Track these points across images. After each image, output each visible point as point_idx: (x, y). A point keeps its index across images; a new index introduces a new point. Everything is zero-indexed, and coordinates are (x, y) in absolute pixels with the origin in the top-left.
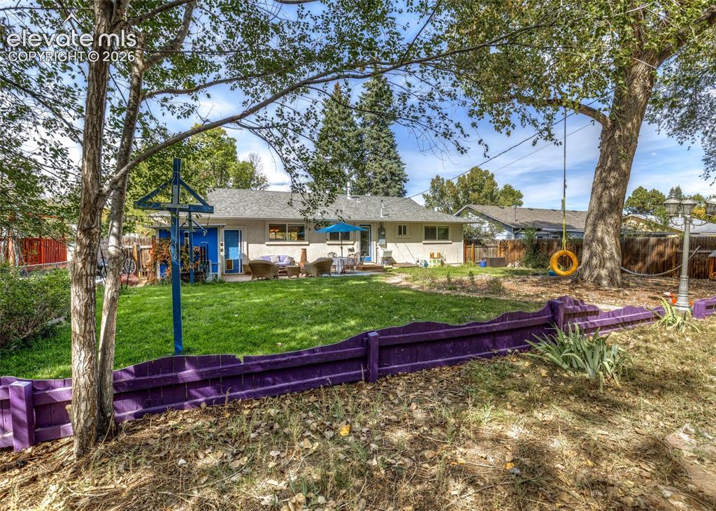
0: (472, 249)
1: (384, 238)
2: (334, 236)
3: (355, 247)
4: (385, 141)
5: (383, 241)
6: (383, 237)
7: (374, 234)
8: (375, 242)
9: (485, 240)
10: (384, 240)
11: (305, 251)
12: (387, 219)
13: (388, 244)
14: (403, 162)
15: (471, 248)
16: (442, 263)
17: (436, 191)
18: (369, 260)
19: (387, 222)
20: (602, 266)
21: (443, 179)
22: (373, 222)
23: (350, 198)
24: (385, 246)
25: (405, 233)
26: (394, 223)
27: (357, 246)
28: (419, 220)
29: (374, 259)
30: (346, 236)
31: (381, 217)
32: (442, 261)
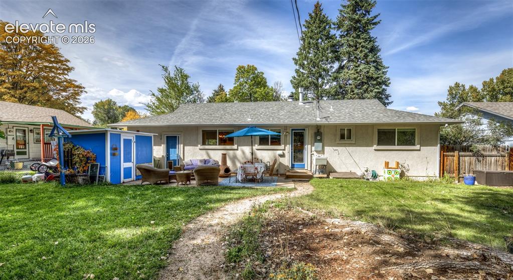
0: (456, 159)
1: (321, 142)
2: (263, 140)
3: (286, 152)
4: (363, 47)
5: (319, 145)
7: (308, 137)
8: (309, 146)
9: (480, 146)
10: (321, 144)
11: (224, 156)
12: (324, 122)
13: (326, 148)
14: (386, 66)
15: (453, 158)
16: (402, 175)
17: (454, 98)
18: (303, 167)
19: (325, 126)
21: (463, 86)
22: (308, 126)
23: (302, 104)
24: (323, 152)
25: (349, 137)
26: (335, 126)
27: (288, 149)
29: (307, 166)
30: (276, 141)
31: (319, 120)
32: (402, 172)
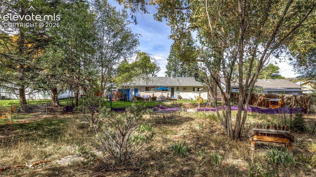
2: (163, 90)
3: (169, 93)
5: (178, 92)
6: (178, 90)
7: (175, 89)
8: (175, 92)
11: (153, 94)
12: (180, 85)
13: (180, 93)
18: (174, 97)
20: (210, 102)
22: (175, 86)
23: (172, 78)
25: (186, 89)
26: (182, 86)
27: (170, 93)
28: (190, 85)
29: (175, 97)
30: (167, 90)
31: (178, 85)
